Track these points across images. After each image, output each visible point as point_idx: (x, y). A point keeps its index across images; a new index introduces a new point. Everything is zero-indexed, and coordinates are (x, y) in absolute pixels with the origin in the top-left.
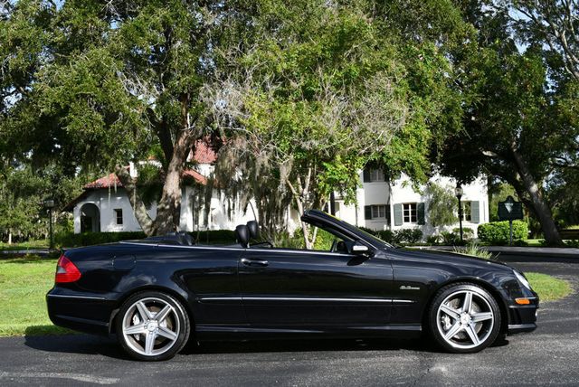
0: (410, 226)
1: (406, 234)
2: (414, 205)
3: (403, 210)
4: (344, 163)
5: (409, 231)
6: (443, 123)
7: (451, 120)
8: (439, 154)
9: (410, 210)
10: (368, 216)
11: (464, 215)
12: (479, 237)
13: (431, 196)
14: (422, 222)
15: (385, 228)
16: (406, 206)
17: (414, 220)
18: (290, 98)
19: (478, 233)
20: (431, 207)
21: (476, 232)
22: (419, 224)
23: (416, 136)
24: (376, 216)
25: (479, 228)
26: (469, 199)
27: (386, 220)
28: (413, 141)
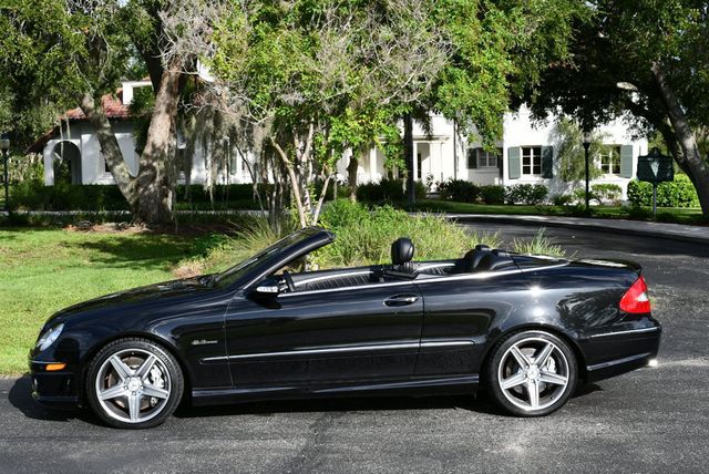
0: (532, 180)
1: (523, 190)
2: (537, 150)
3: (522, 157)
4: (357, 119)
5: (528, 187)
6: (540, 47)
7: (551, 43)
8: (535, 92)
9: (532, 156)
10: (472, 164)
11: (611, 165)
12: (630, 199)
13: (563, 137)
14: (548, 175)
15: (497, 182)
16: (526, 150)
17: (537, 171)
18: (282, 23)
19: (628, 192)
20: (561, 153)
21: (625, 190)
22: (544, 177)
23: (491, 70)
24: (483, 163)
25: (630, 184)
26: (618, 143)
27: (498, 170)
28: (486, 77)
